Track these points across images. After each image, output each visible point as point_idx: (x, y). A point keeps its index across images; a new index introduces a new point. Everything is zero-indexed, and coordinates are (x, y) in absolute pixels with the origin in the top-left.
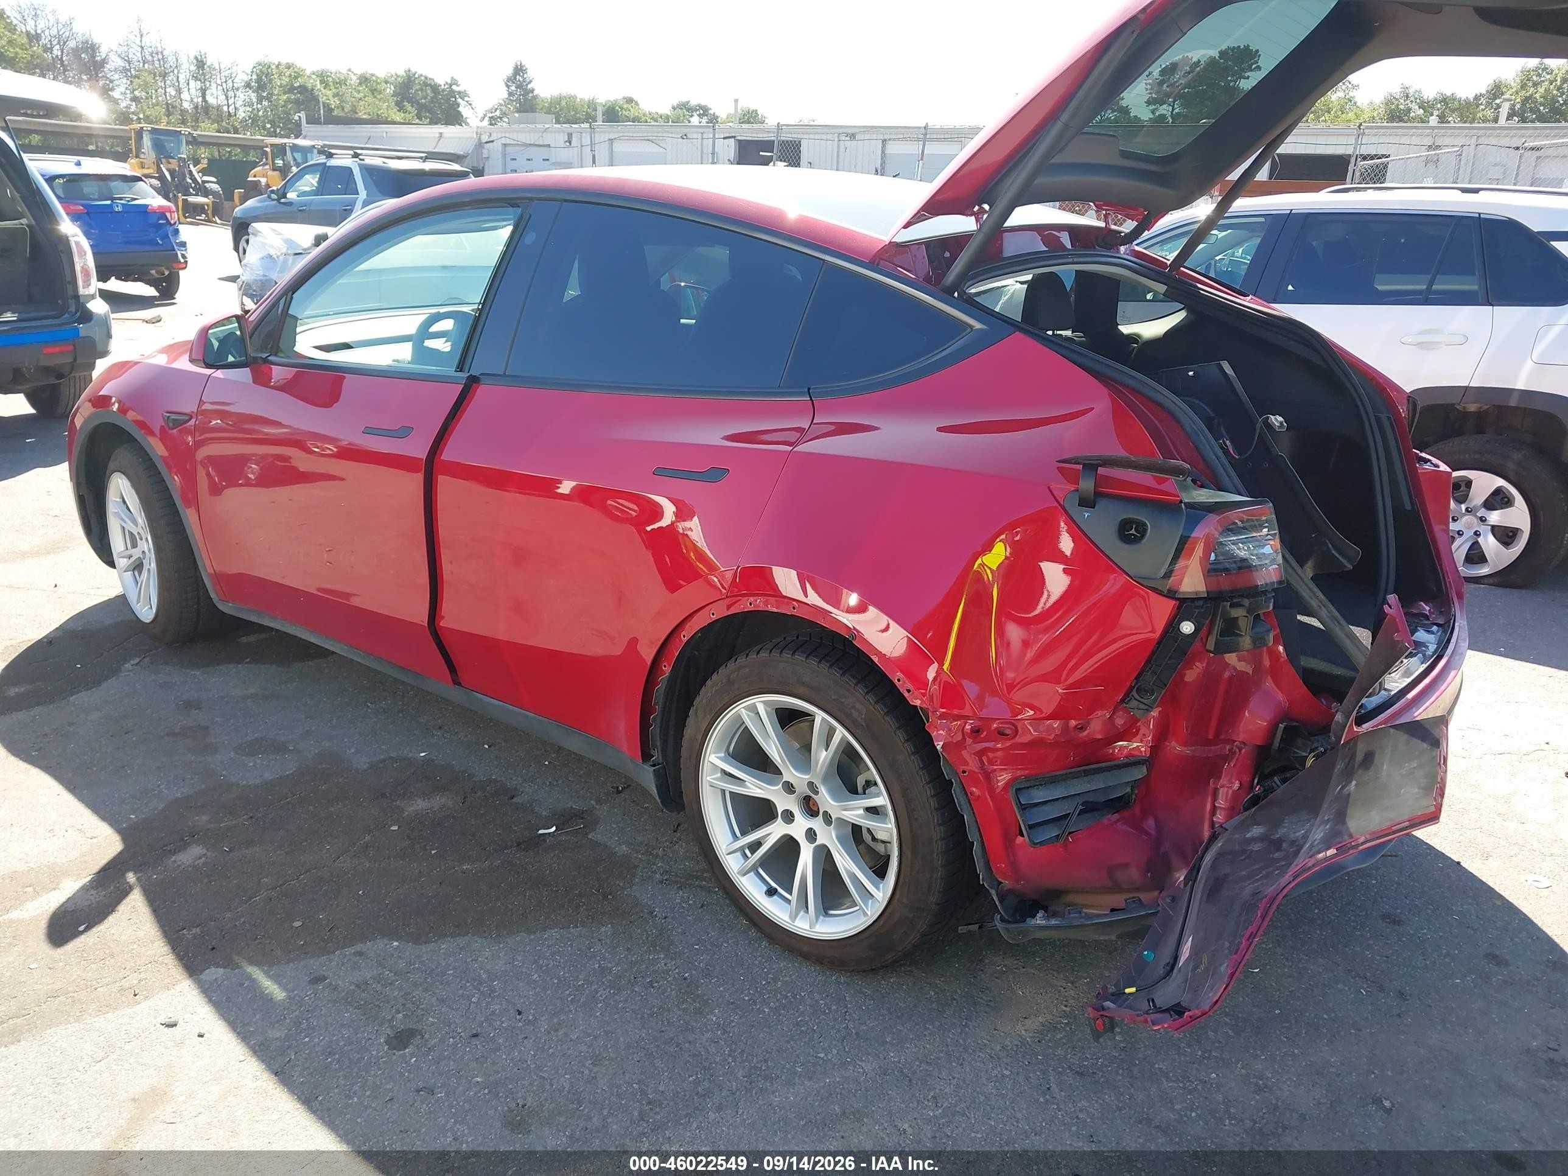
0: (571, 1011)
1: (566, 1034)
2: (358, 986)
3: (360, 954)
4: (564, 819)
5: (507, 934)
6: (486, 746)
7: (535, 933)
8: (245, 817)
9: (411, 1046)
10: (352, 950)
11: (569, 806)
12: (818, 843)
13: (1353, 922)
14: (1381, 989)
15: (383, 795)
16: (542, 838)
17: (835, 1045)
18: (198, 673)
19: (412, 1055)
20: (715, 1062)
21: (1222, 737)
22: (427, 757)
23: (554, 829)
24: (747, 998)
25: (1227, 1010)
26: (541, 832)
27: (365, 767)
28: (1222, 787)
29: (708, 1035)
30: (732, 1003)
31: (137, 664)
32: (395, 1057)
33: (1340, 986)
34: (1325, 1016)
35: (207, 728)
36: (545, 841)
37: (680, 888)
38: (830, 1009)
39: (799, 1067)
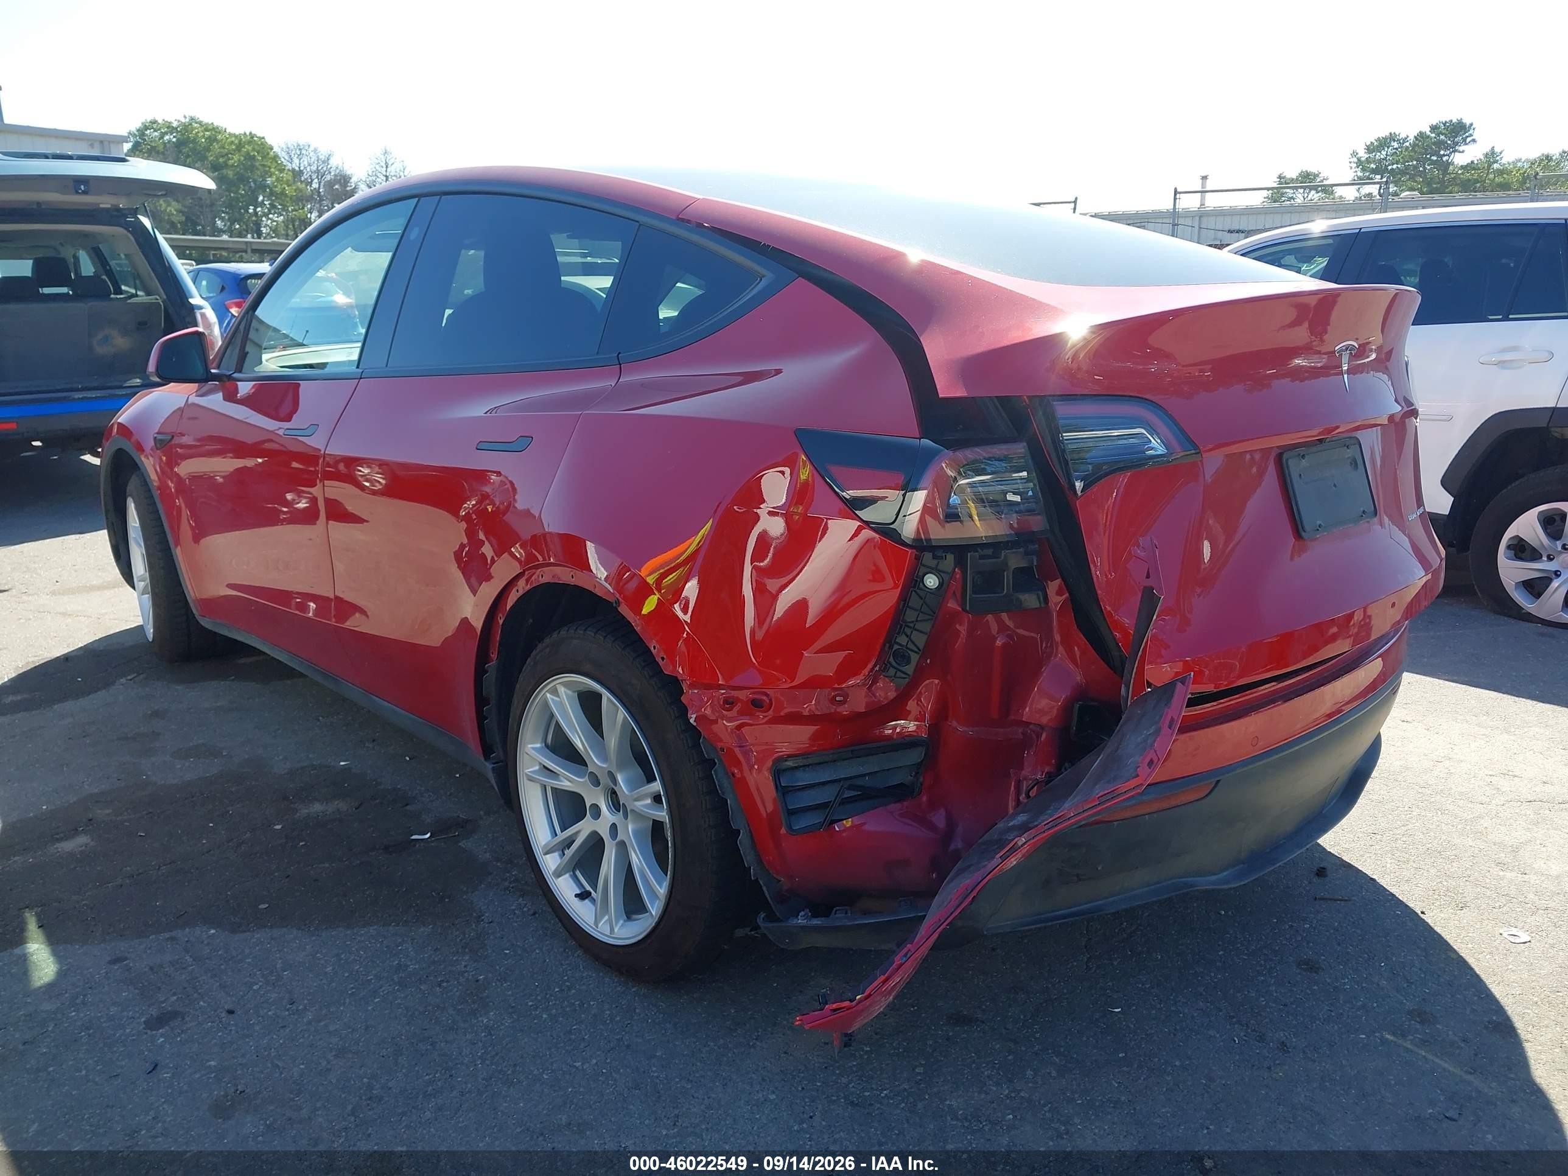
0: (344, 1003)
1: (326, 1026)
2: (151, 969)
3: (173, 939)
4: (441, 828)
5: (326, 928)
6: (408, 759)
7: (353, 928)
8: (144, 813)
9: (167, 1028)
10: (167, 935)
11: (455, 815)
12: (618, 839)
13: (1261, 965)
14: (1261, 1038)
15: (285, 798)
16: (412, 844)
17: (599, 1056)
18: (179, 687)
19: (162, 1036)
20: (462, 1063)
21: (1012, 717)
22: (346, 767)
23: (428, 835)
24: (530, 1003)
25: (1062, 1050)
26: (414, 837)
27: (283, 773)
28: (1025, 779)
29: (468, 1036)
30: (513, 1007)
31: (131, 680)
32: (145, 1036)
33: (1212, 1033)
34: (1177, 1063)
35: (159, 734)
36: (415, 846)
37: (522, 896)
38: (612, 1020)
39: (547, 1075)
